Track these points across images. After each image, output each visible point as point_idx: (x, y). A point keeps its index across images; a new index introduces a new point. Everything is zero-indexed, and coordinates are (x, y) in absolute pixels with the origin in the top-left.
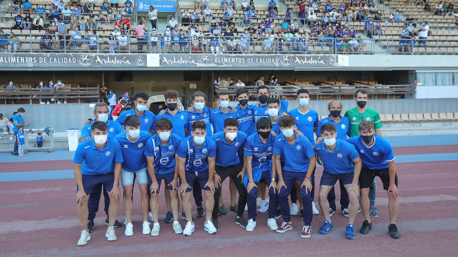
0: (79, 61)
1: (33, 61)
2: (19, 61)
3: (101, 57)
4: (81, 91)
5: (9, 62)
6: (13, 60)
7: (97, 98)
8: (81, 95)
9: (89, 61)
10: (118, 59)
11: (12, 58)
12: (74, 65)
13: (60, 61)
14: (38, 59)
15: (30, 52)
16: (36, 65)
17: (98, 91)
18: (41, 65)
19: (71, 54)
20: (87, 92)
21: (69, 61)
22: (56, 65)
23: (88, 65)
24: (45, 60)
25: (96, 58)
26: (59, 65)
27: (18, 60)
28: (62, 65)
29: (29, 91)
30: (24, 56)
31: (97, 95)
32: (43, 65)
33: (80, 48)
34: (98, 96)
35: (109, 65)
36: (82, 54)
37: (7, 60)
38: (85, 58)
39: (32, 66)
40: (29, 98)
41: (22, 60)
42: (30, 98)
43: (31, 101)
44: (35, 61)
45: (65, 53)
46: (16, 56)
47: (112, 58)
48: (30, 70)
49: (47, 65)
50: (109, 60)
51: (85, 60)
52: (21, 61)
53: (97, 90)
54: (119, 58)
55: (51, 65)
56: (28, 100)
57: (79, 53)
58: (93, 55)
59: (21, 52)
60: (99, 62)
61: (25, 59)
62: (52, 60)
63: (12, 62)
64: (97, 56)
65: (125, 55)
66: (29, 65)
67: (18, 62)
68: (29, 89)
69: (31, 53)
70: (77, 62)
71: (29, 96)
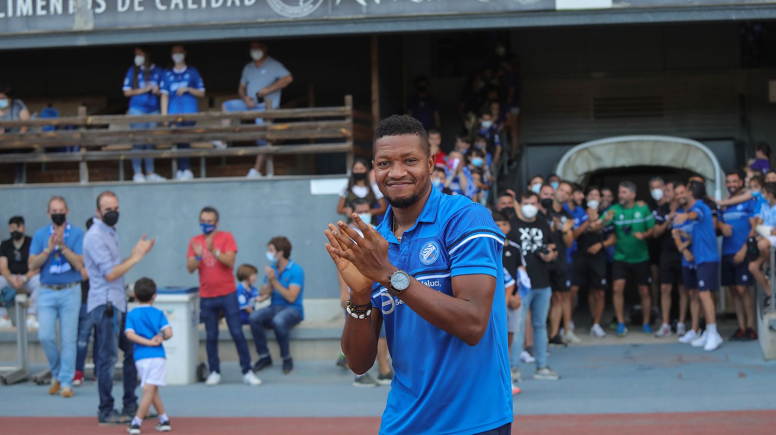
1: (95, 5)
2: (43, 8)
4: (280, 127)
5: (10, 13)
6: (24, 6)
7: (343, 154)
8: (275, 142)
12: (249, 17)
16: (105, 22)
17: (348, 121)
18: (123, 22)
20: (302, 130)
22: (177, 19)
26: (192, 19)
28: (204, 18)
29: (76, 127)
31: (343, 140)
32: (132, 21)
34: (347, 146)
37: (3, 8)
39: (90, 26)
41: (56, 3)
42: (84, 156)
43: (84, 169)
44: (99, 6)
48: (82, 42)
49: (146, 21)
52: (52, 9)
53: (342, 118)
55: (162, 20)
56: (75, 165)
61: (65, 1)
63: (19, 13)
66: (79, 25)
67: (40, 12)
68: (79, 120)
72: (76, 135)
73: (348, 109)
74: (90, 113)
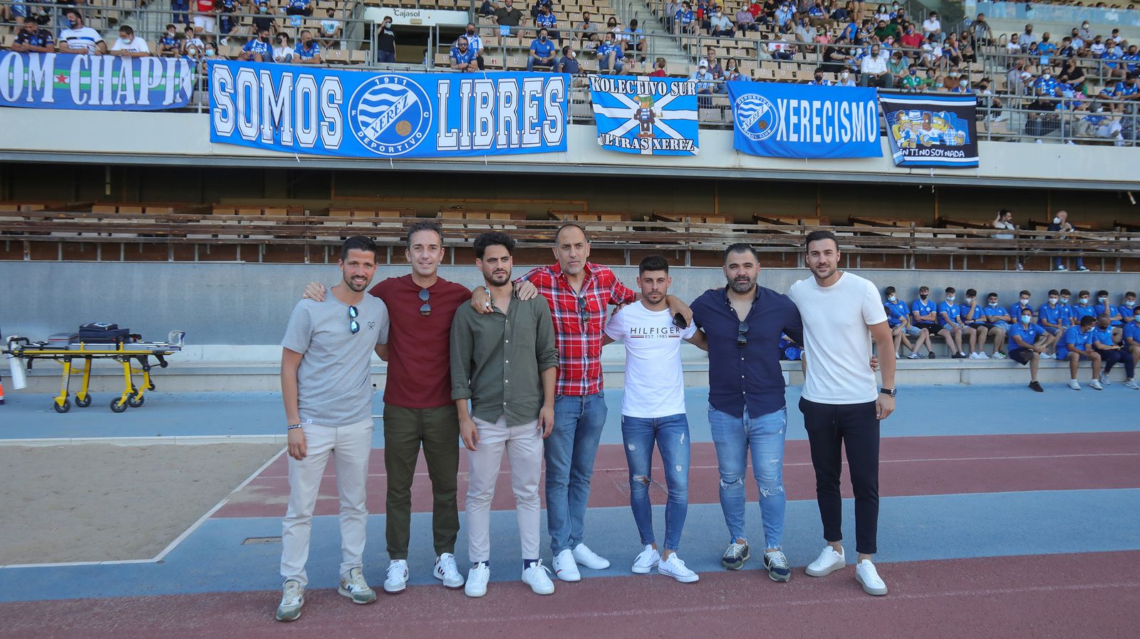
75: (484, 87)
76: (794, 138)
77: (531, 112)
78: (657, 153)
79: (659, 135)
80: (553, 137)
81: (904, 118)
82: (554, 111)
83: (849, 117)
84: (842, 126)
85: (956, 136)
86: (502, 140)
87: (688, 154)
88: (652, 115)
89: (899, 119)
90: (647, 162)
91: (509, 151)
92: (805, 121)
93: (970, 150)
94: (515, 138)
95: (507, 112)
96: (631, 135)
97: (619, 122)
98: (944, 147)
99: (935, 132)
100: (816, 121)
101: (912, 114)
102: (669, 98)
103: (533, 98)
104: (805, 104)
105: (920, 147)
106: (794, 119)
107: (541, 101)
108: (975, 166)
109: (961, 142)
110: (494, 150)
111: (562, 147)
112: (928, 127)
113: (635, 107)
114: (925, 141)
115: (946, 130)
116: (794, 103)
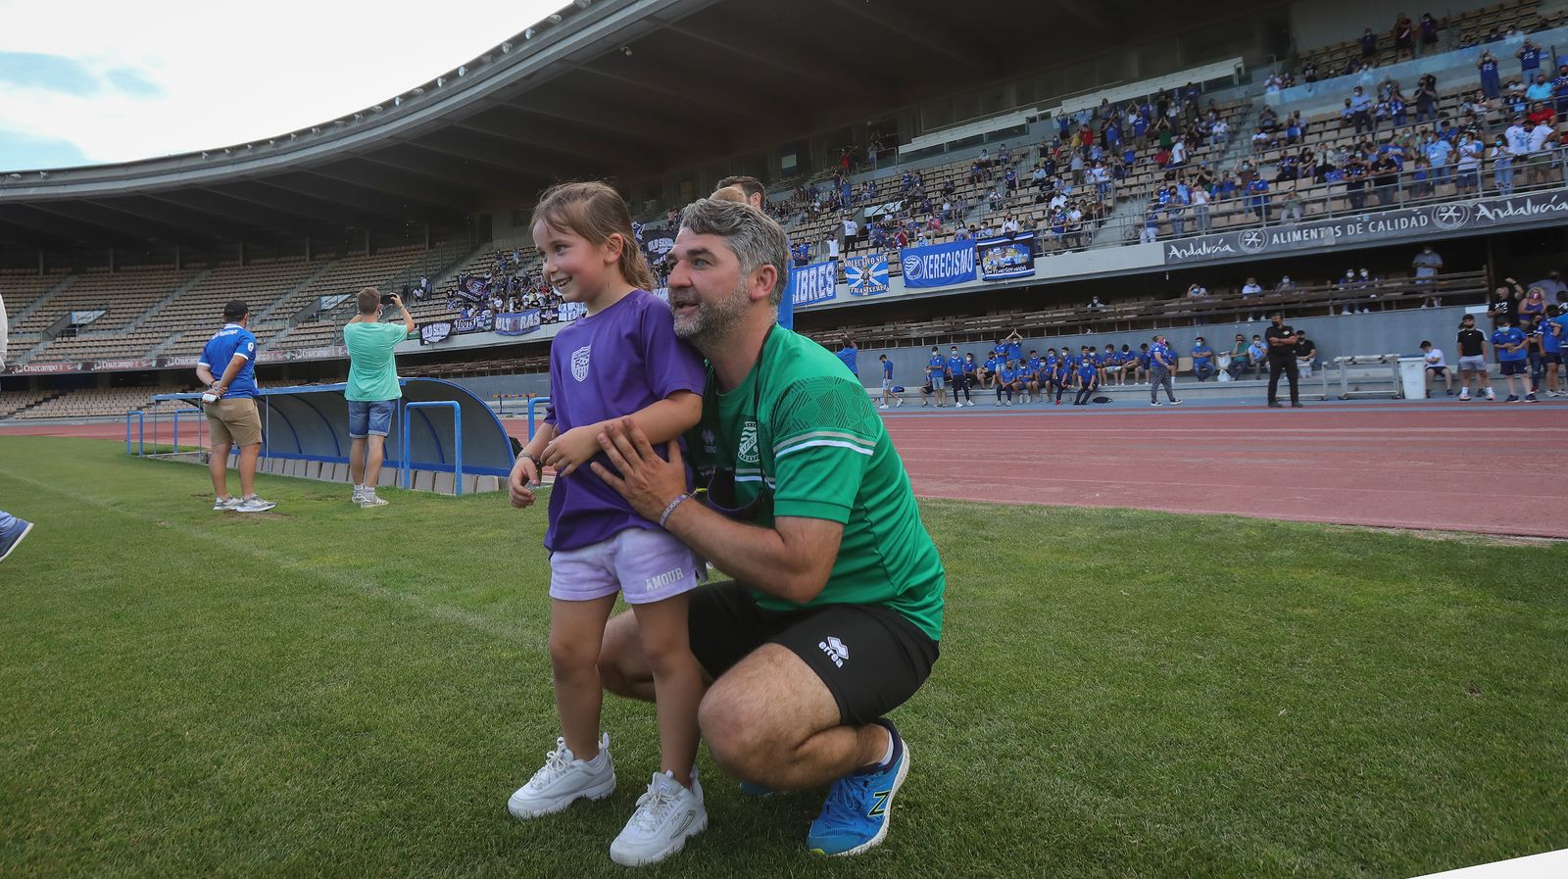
0: (1436, 221)
1: (1336, 233)
2: (1307, 237)
3: (1490, 206)
5: (1289, 241)
6: (1297, 236)
7: (1484, 294)
8: (1441, 290)
9: (1461, 217)
10: (1534, 203)
11: (1294, 233)
12: (1424, 231)
13: (1392, 225)
14: (1344, 230)
15: (1327, 217)
16: (1341, 241)
17: (1485, 277)
18: (1351, 240)
19: (1415, 209)
20: (1455, 283)
21: (1412, 224)
22: (1382, 236)
23: (1456, 225)
24: (1358, 229)
25: (1476, 209)
26: (1390, 235)
27: (1305, 235)
28: (1397, 234)
29: (1327, 290)
30: (1317, 226)
31: (1482, 287)
32: (1356, 239)
33: (1431, 195)
35: (1514, 221)
36: (1442, 207)
37: (1286, 238)
38: (1451, 213)
39: (1333, 243)
40: (1328, 303)
41: (1314, 234)
42: (1331, 303)
43: (1331, 308)
45: (1402, 209)
46: (1301, 229)
47: (1518, 204)
48: (1329, 250)
49: (1364, 238)
50: (1510, 209)
51: (1450, 217)
52: (1312, 237)
53: (1482, 276)
54: (1536, 201)
55: (1373, 237)
56: (1327, 308)
57: (1436, 205)
58: (1470, 203)
59: (1310, 221)
60: (1484, 217)
61: (1319, 232)
62: (1375, 227)
63: (1294, 240)
64: (1480, 205)
65: (1554, 194)
66: (1327, 243)
67: (1305, 239)
68: (1328, 286)
69: (1330, 219)
70: (1430, 222)
71: (1328, 300)
72: (1327, 294)
73: (1485, 271)
74: (1333, 283)
75: (805, 273)
76: (931, 276)
77: (821, 282)
78: (870, 294)
79: (872, 285)
80: (830, 292)
81: (990, 253)
82: (830, 280)
83: (959, 260)
84: (955, 266)
85: (1021, 258)
86: (811, 297)
87: (885, 291)
88: (869, 275)
89: (987, 254)
90: (867, 297)
91: (811, 302)
92: (936, 266)
93: (1030, 264)
94: (816, 296)
95: (813, 284)
96: (859, 287)
97: (854, 281)
98: (1014, 265)
99: (1008, 258)
100: (942, 265)
101: (995, 250)
102: (876, 265)
103: (822, 275)
104: (937, 256)
105: (999, 268)
106: (931, 266)
107: (824, 276)
108: (1033, 274)
109: (1024, 261)
110: (808, 302)
111: (834, 296)
112: (1004, 256)
113: (861, 273)
114: (1002, 264)
115: (1016, 255)
116: (931, 257)
